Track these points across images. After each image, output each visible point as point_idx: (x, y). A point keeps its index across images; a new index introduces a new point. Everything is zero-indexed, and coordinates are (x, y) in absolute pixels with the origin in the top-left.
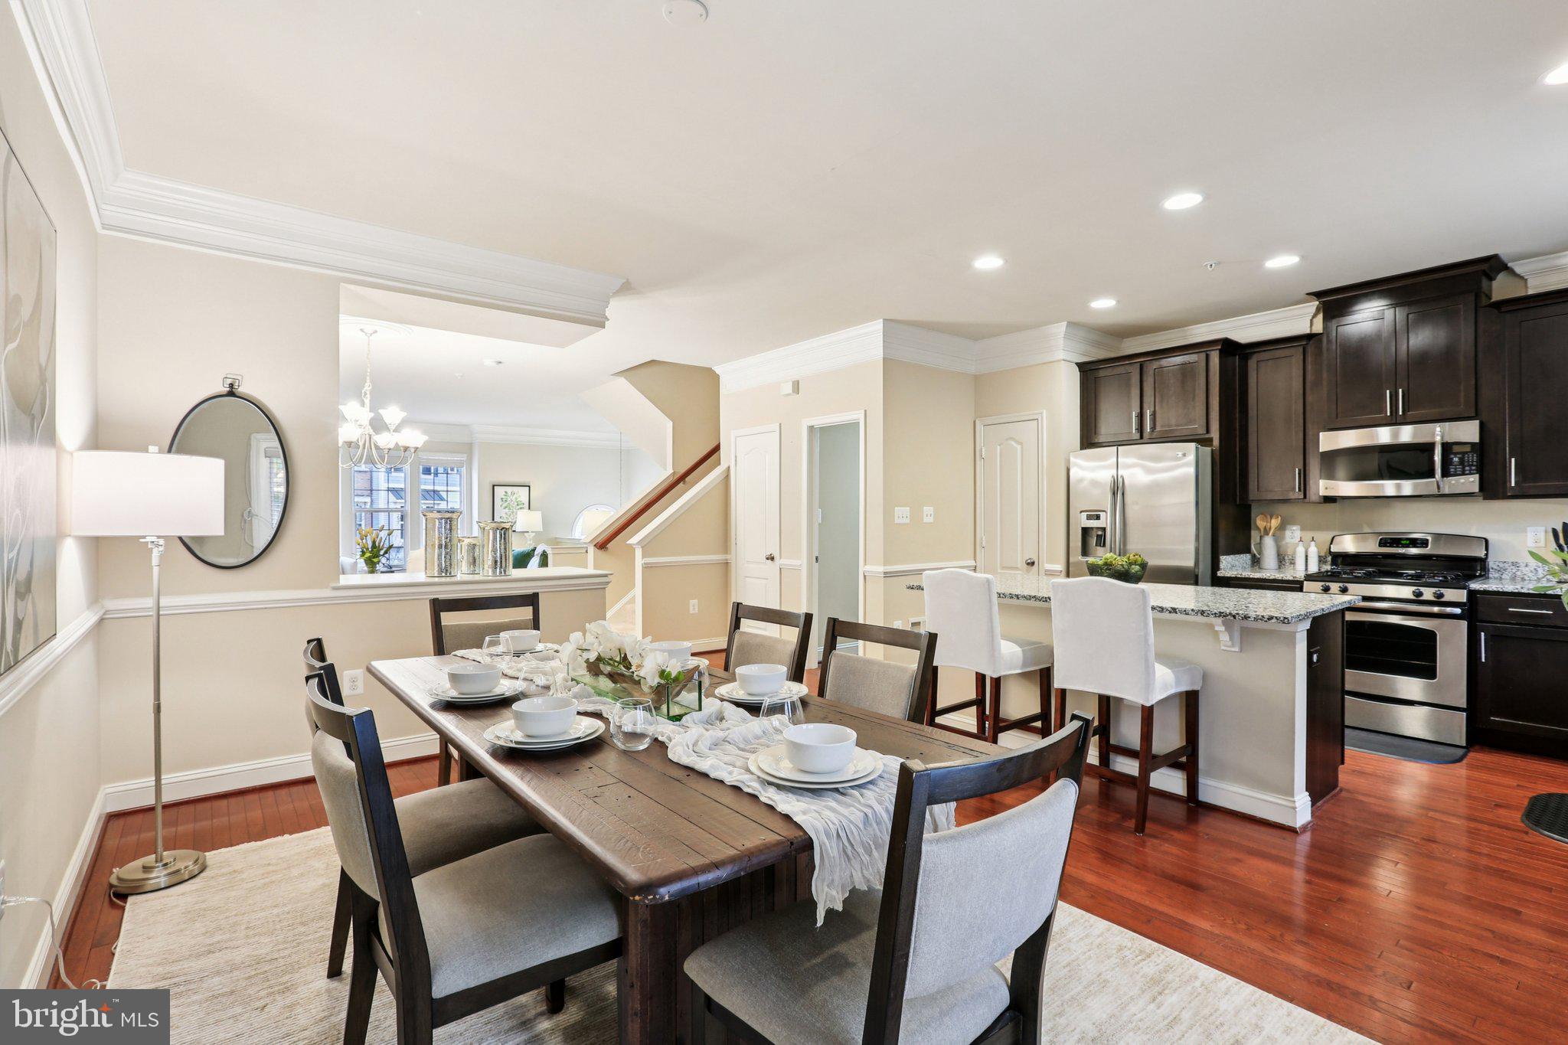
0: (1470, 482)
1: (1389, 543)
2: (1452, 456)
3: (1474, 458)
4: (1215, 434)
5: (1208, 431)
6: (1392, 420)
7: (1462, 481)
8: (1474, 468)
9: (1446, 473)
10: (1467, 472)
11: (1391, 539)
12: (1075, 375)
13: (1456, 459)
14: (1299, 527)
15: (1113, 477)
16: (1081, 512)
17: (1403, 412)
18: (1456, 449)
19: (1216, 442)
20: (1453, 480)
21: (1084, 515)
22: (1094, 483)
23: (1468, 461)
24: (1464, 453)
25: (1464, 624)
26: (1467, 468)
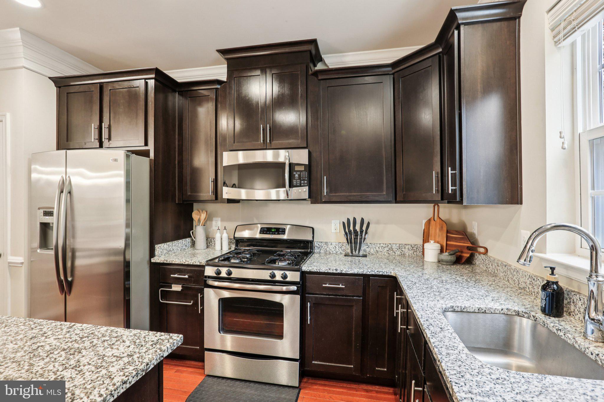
0: (303, 191)
1: (265, 231)
2: (295, 173)
3: (305, 174)
4: (151, 147)
5: (146, 144)
6: (264, 146)
7: (300, 191)
8: (306, 182)
9: (291, 186)
10: (302, 185)
11: (267, 228)
12: (53, 89)
13: (297, 176)
14: (220, 219)
15: (62, 177)
16: (39, 209)
17: (270, 140)
18: (297, 168)
19: (152, 154)
20: (295, 189)
21: (42, 211)
22: (49, 183)
23: (303, 178)
24: (301, 171)
25: (298, 297)
26: (302, 182)
